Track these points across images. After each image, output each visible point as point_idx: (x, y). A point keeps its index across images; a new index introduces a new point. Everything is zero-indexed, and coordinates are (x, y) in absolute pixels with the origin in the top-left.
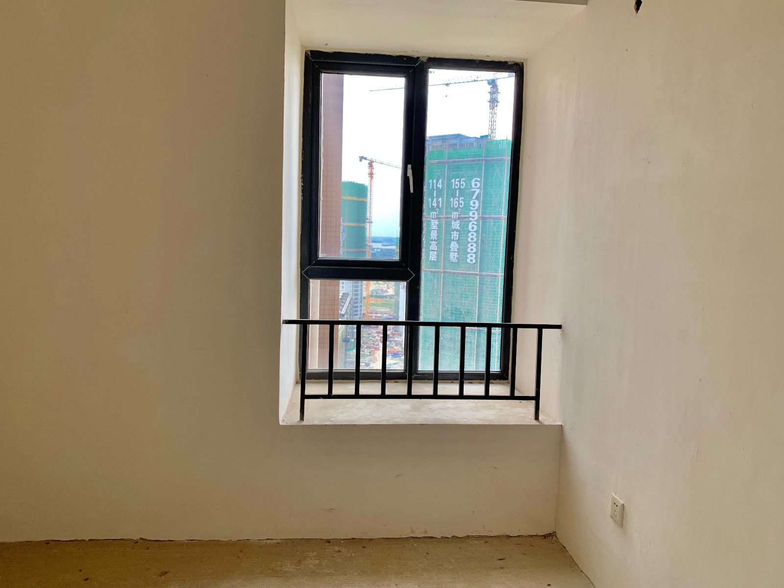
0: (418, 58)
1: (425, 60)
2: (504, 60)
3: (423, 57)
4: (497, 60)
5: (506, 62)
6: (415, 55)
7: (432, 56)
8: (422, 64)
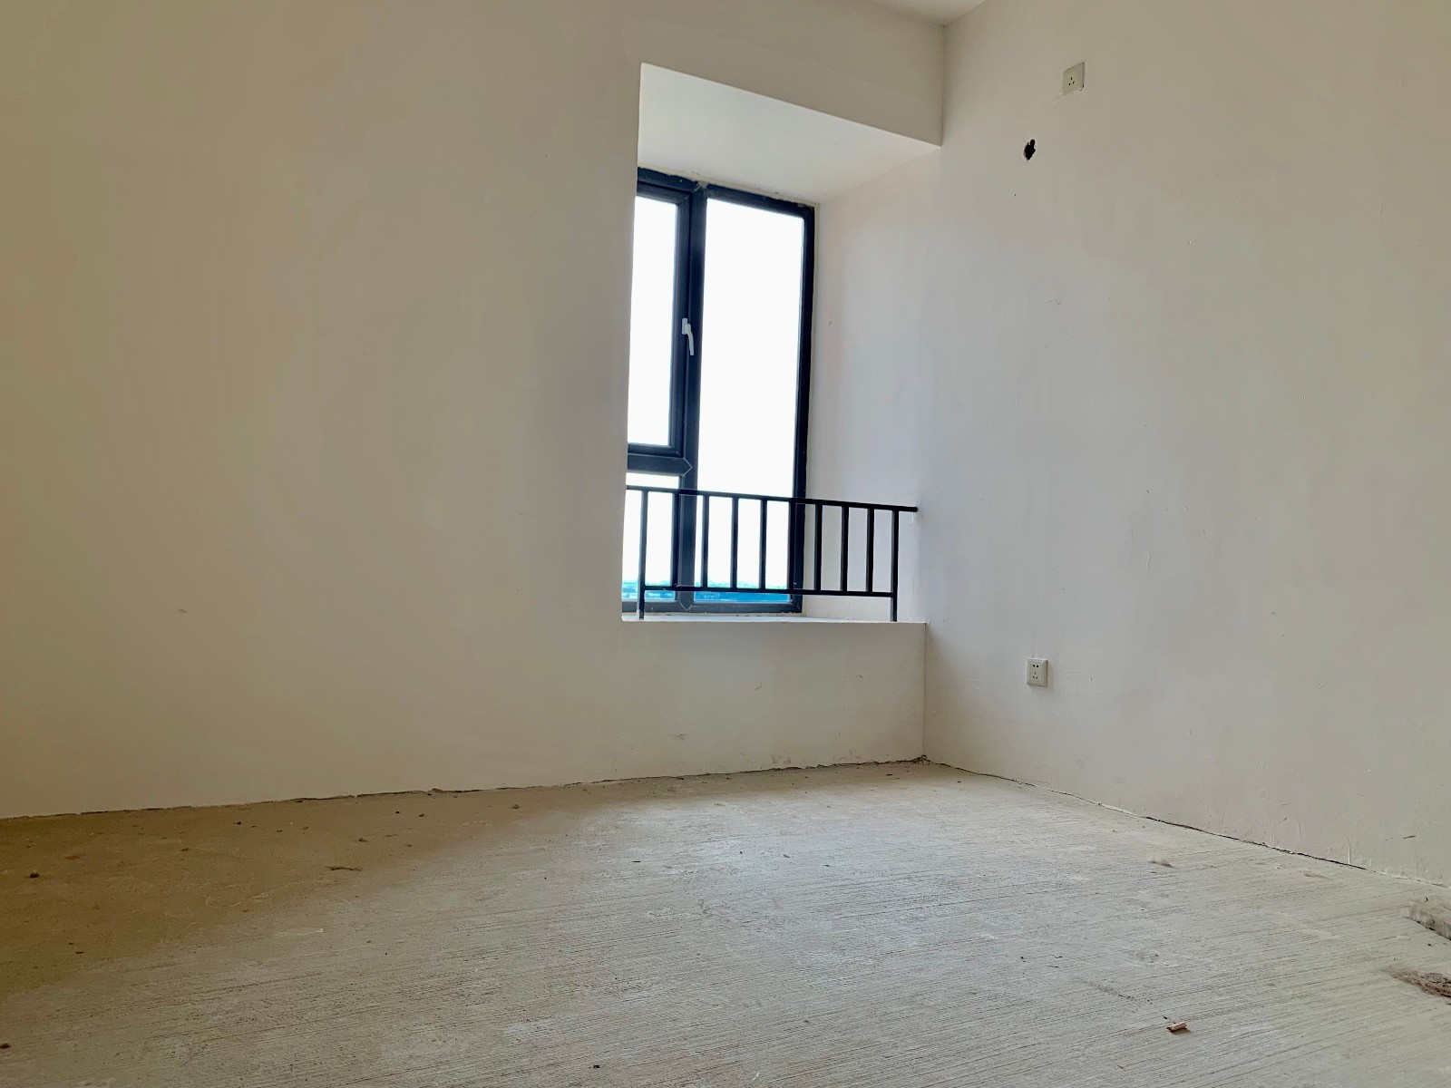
0: (696, 182)
1: (704, 187)
2: (793, 201)
3: (703, 182)
4: (785, 199)
5: (795, 204)
6: (693, 178)
7: (713, 183)
8: (701, 190)
